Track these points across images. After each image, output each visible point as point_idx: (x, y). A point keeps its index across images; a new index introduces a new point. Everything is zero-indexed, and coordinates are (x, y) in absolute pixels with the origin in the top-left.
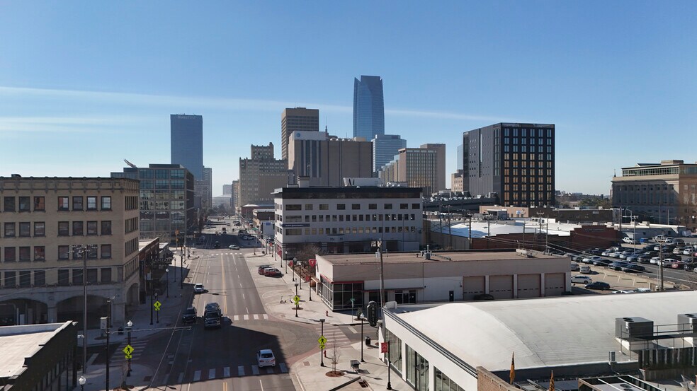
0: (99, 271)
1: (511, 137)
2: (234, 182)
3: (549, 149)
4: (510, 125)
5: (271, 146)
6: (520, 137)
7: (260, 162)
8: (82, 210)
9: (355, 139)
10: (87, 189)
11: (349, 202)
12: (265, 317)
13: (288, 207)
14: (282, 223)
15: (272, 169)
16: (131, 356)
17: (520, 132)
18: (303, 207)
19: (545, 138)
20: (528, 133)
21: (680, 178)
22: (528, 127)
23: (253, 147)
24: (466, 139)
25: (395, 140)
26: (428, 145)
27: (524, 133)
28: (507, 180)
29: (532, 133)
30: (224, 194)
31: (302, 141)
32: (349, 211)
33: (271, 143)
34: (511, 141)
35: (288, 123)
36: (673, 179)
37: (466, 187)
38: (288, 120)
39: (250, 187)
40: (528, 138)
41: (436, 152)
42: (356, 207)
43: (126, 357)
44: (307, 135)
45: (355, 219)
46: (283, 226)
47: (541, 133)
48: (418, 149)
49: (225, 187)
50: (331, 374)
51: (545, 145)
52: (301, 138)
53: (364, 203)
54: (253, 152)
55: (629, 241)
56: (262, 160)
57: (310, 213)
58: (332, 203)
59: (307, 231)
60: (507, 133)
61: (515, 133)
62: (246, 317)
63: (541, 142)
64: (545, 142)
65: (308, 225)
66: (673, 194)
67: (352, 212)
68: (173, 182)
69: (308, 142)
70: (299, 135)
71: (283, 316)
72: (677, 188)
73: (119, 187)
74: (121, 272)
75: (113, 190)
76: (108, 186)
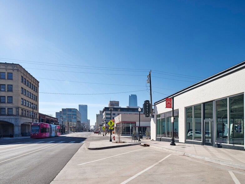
12: (89, 136)
18: (112, 114)
46: (105, 121)
73: (16, 69)
74: (17, 110)
75: (13, 70)
76: (11, 68)
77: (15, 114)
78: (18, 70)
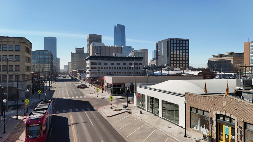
0: (14, 76)
1: (173, 43)
2: (69, 63)
3: (187, 48)
4: (173, 39)
5: (83, 48)
6: (177, 43)
7: (79, 54)
8: (7, 50)
9: (115, 46)
10: (9, 42)
11: (115, 62)
12: (85, 97)
13: (92, 64)
14: (89, 70)
15: (84, 57)
16: (28, 104)
17: (177, 42)
18: (98, 64)
19: (186, 44)
20: (180, 42)
21: (233, 58)
22: (180, 40)
23: (76, 48)
24: (157, 45)
25: (130, 48)
26: (142, 49)
27: (178, 42)
28: (172, 59)
29: (181, 42)
30: (64, 68)
31: (95, 46)
32: (115, 65)
33: (83, 47)
34: (173, 45)
35: (90, 40)
36: (231, 59)
37: (157, 62)
38: (90, 39)
39: (75, 63)
40: (180, 44)
41: (145, 52)
42: (118, 64)
43: (26, 104)
44: (97, 44)
45: (118, 68)
46: (90, 71)
47: (184, 42)
48: (138, 51)
49: (65, 66)
50: (115, 110)
51: (186, 47)
52: (95, 45)
53: (121, 62)
54: (76, 50)
55: (218, 78)
56: (80, 53)
57: (100, 66)
58: (109, 62)
59: (99, 73)
60: (172, 42)
61: (175, 42)
62: (77, 97)
63: (184, 45)
64: (186, 45)
65: (100, 71)
66: (231, 64)
67: (117, 66)
68: (45, 57)
69: (97, 47)
70: (94, 44)
71: (92, 97)
72: (232, 62)
73: (23, 42)
74: (23, 77)
75: (20, 42)
76: (18, 41)
77: (22, 81)
78: (24, 43)
